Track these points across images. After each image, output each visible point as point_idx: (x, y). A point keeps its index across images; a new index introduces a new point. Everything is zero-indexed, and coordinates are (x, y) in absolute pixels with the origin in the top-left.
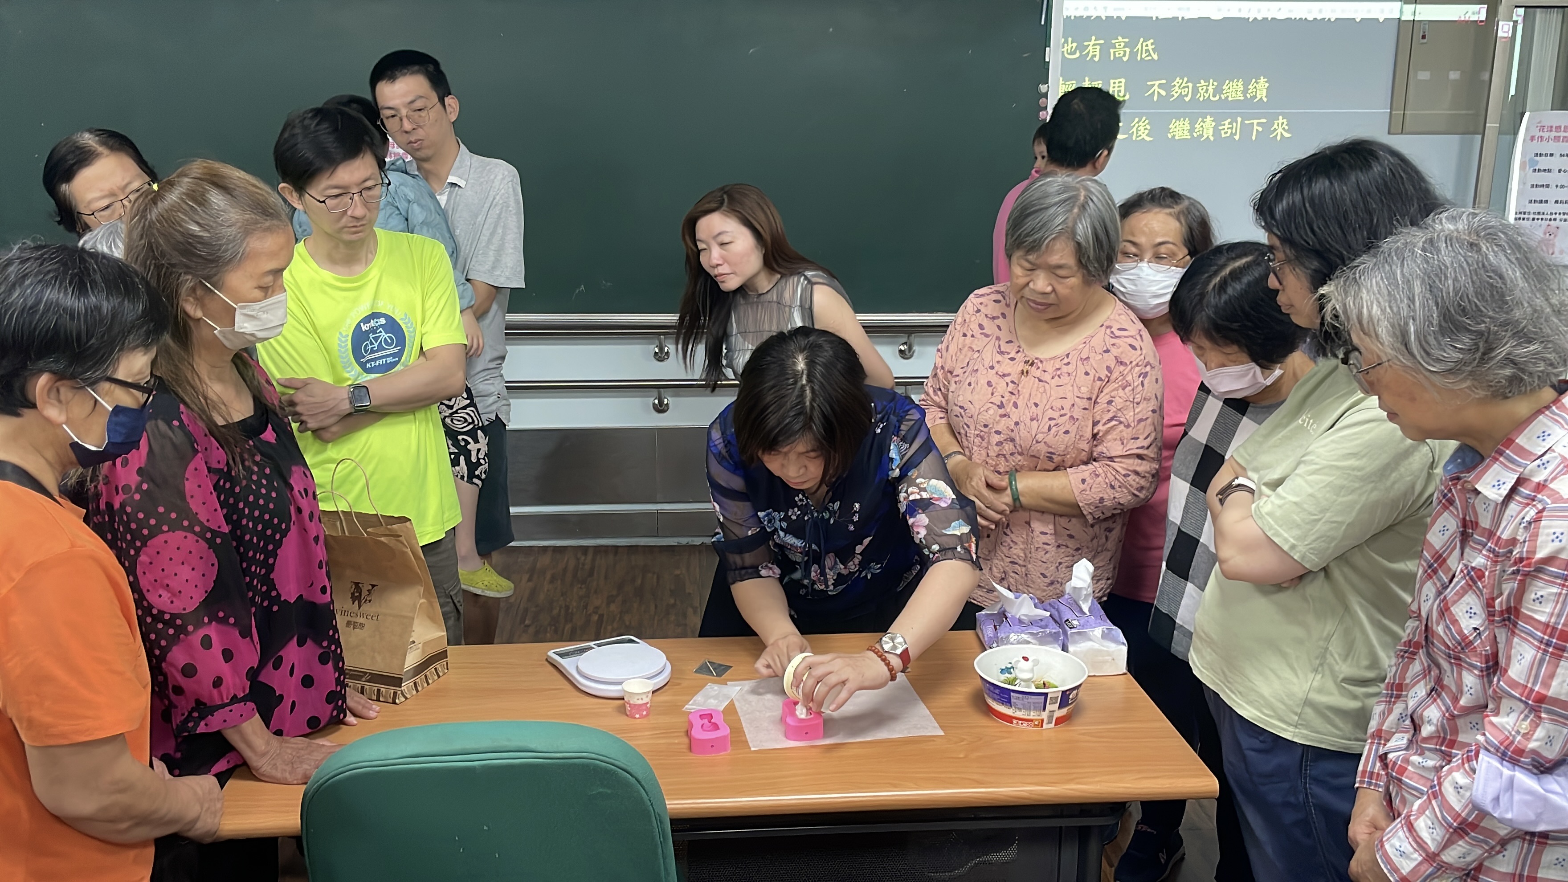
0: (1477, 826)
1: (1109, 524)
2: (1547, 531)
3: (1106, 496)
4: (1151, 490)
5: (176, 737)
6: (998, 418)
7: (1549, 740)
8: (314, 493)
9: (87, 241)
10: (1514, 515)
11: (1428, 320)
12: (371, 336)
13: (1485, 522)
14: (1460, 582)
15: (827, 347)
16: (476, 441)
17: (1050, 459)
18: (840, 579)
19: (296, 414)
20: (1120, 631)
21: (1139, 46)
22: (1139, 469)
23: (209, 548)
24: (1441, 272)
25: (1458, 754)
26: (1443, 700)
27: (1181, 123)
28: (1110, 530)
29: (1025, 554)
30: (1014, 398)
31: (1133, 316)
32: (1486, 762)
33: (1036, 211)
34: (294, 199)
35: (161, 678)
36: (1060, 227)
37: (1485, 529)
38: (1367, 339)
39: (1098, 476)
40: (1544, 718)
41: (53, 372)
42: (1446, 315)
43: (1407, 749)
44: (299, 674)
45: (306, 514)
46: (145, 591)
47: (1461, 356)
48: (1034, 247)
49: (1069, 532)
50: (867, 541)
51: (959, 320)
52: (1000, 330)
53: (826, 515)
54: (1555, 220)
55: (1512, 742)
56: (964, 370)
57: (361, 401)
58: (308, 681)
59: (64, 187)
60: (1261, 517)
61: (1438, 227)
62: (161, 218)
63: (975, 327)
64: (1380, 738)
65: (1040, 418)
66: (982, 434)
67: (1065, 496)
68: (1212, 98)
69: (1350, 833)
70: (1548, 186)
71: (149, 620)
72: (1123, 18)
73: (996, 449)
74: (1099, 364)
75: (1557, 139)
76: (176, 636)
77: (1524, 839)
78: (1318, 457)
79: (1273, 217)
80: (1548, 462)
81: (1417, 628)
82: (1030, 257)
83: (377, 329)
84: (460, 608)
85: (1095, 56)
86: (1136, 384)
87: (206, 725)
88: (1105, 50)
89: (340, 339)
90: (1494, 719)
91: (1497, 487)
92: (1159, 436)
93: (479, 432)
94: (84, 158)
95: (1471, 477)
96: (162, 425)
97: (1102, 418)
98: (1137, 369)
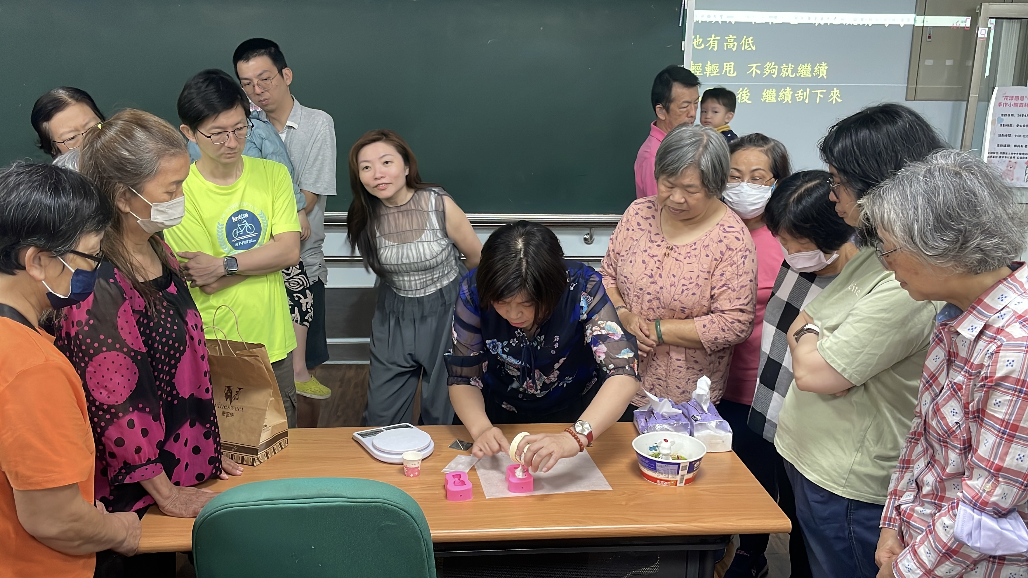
0: (958, 552)
1: (721, 354)
2: (1003, 359)
3: (718, 336)
4: (749, 332)
5: (110, 486)
6: (649, 284)
7: (1004, 496)
8: (202, 327)
9: (58, 161)
10: (982, 348)
11: (926, 221)
12: (239, 225)
13: (963, 353)
14: (946, 392)
15: (538, 234)
16: (306, 297)
17: (683, 311)
18: (545, 386)
19: (190, 275)
20: (728, 423)
21: (743, 41)
22: (741, 319)
23: (133, 362)
24: (936, 189)
25: (945, 505)
26: (936, 470)
27: (770, 92)
28: (723, 357)
29: (666, 373)
30: (659, 271)
31: (738, 218)
32: (963, 510)
33: (675, 149)
34: (189, 134)
35: (101, 447)
36: (690, 160)
37: (963, 358)
38: (887, 234)
39: (714, 323)
40: (1001, 482)
41: (37, 246)
42: (938, 219)
43: (913, 502)
44: (190, 446)
45: (196, 340)
46: (91, 390)
47: (948, 246)
48: (673, 173)
49: (695, 359)
50: (562, 361)
51: (625, 220)
52: (651, 226)
53: (535, 344)
54: (1014, 157)
55: (980, 497)
56: (627, 252)
57: (232, 267)
58: (196, 450)
59: (45, 124)
60: (824, 350)
61: (935, 162)
62: (105, 146)
63: (634, 224)
64: (896, 495)
65: (676, 284)
66: (638, 294)
67: (692, 335)
68: (790, 76)
69: (877, 557)
70: (1009, 135)
71: (93, 409)
72: (733, 23)
73: (648, 304)
74: (715, 249)
75: (1016, 105)
76: (111, 419)
77: (989, 561)
78: (861, 311)
79: (832, 155)
80: (1005, 314)
81: (920, 423)
82: (671, 180)
83: (243, 221)
84: (295, 404)
85: (714, 47)
86: (739, 263)
87: (131, 478)
88: (721, 43)
89: (218, 227)
90: (969, 482)
91: (971, 330)
92: (754, 297)
93: (307, 291)
94: (59, 105)
95: (954, 323)
96: (102, 282)
97: (717, 285)
98: (740, 253)
